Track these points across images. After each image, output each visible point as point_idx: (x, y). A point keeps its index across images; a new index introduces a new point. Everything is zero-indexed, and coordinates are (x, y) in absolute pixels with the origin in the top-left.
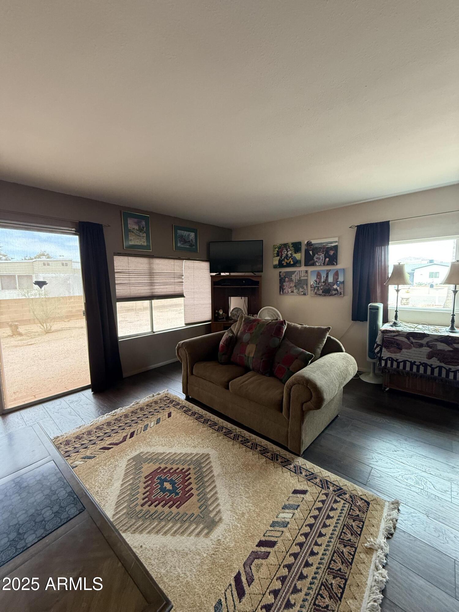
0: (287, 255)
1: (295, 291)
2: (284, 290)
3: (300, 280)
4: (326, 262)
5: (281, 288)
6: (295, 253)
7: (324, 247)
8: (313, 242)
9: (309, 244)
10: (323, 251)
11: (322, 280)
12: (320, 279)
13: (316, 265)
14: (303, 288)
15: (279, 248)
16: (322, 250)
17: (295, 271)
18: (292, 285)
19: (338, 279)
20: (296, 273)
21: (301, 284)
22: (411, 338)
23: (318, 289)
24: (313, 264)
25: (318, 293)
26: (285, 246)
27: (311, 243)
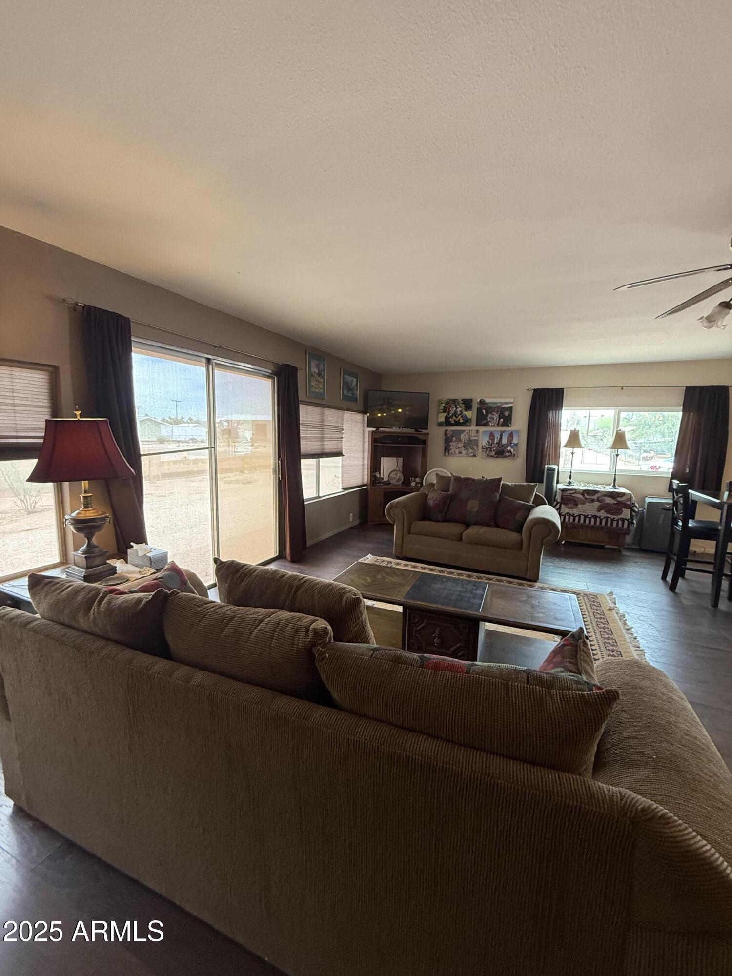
0: (456, 412)
1: (464, 452)
2: (451, 451)
3: (470, 440)
4: (500, 423)
5: (447, 449)
6: (466, 411)
7: (498, 407)
8: (487, 400)
9: (482, 402)
10: (498, 411)
11: (495, 442)
12: (493, 440)
13: (489, 425)
14: (473, 449)
15: (447, 403)
16: (496, 410)
17: (464, 431)
18: (460, 445)
19: (512, 440)
20: (466, 432)
21: (470, 445)
22: (585, 495)
23: (491, 450)
24: (486, 424)
25: (490, 454)
26: (454, 401)
27: (484, 401)
